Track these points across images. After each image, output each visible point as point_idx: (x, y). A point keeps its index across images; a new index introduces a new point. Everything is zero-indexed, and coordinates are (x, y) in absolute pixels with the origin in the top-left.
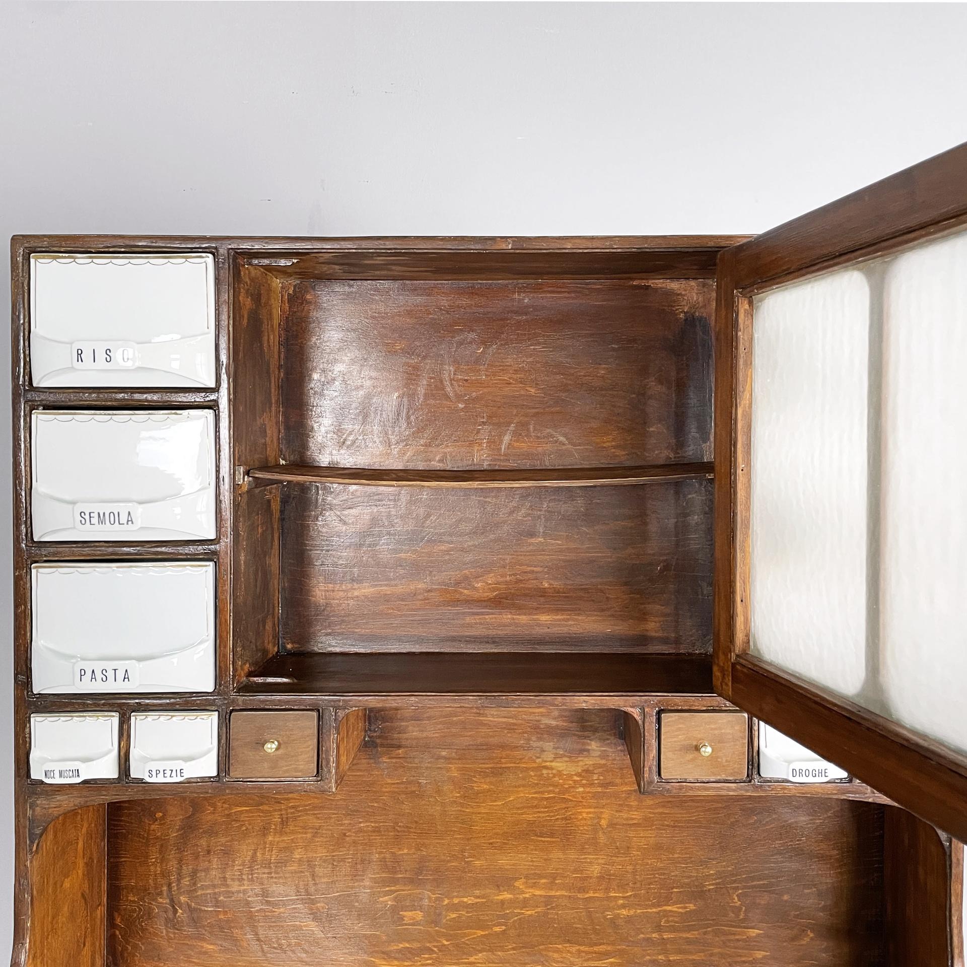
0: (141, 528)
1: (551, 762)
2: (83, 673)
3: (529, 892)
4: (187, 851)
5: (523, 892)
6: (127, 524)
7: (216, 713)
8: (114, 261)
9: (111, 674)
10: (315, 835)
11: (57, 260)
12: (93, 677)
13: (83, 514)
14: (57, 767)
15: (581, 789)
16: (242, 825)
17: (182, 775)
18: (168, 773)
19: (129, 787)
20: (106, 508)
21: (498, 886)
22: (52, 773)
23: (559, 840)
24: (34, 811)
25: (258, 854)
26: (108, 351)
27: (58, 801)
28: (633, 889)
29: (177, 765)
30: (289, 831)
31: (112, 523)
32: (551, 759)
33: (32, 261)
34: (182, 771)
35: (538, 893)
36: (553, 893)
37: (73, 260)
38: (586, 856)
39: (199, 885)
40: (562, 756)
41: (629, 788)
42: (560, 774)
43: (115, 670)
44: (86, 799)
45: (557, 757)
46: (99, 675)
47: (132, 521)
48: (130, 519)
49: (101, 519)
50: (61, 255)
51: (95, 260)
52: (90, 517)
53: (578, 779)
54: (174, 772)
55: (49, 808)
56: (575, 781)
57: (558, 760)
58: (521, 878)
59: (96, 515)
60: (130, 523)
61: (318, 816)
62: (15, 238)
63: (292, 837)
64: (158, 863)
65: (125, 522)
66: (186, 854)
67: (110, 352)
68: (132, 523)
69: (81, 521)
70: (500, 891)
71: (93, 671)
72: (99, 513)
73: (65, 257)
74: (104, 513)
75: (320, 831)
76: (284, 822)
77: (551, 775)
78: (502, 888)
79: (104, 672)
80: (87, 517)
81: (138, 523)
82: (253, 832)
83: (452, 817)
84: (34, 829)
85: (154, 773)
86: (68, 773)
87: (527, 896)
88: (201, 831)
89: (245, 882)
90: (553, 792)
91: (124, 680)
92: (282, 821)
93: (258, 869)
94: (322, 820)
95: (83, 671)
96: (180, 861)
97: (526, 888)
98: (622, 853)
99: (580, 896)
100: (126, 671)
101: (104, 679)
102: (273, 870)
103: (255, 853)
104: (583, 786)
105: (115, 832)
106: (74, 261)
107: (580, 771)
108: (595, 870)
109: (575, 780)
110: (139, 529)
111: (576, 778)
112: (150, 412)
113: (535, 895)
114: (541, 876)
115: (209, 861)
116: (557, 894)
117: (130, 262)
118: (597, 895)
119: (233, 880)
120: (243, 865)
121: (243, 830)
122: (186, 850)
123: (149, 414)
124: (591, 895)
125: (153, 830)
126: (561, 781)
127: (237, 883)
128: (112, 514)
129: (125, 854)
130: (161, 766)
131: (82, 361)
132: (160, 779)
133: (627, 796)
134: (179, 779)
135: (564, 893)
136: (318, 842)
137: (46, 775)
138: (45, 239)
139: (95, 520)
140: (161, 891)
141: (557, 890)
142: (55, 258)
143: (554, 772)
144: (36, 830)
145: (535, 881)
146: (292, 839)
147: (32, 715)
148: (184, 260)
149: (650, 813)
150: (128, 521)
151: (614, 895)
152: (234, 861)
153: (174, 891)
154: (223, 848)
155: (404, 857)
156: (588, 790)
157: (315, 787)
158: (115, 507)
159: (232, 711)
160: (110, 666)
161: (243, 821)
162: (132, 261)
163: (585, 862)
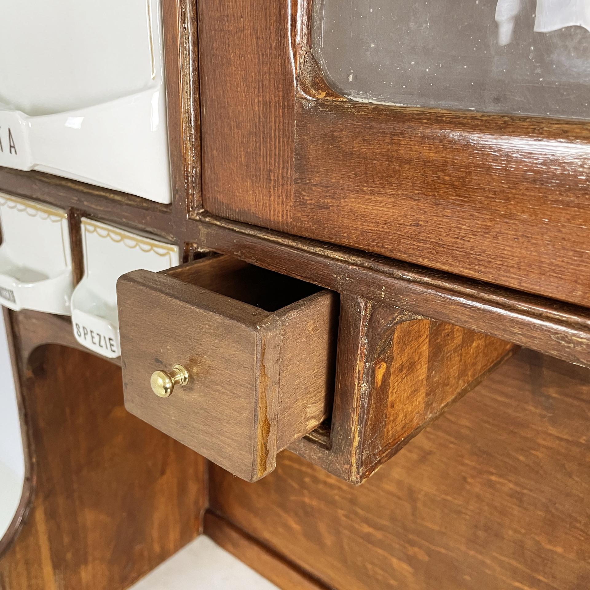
7: (176, 248)
17: (113, 348)
18: (96, 338)
34: (111, 342)
54: (102, 339)
85: (82, 331)
130: (87, 322)
132: (89, 344)
134: (110, 354)
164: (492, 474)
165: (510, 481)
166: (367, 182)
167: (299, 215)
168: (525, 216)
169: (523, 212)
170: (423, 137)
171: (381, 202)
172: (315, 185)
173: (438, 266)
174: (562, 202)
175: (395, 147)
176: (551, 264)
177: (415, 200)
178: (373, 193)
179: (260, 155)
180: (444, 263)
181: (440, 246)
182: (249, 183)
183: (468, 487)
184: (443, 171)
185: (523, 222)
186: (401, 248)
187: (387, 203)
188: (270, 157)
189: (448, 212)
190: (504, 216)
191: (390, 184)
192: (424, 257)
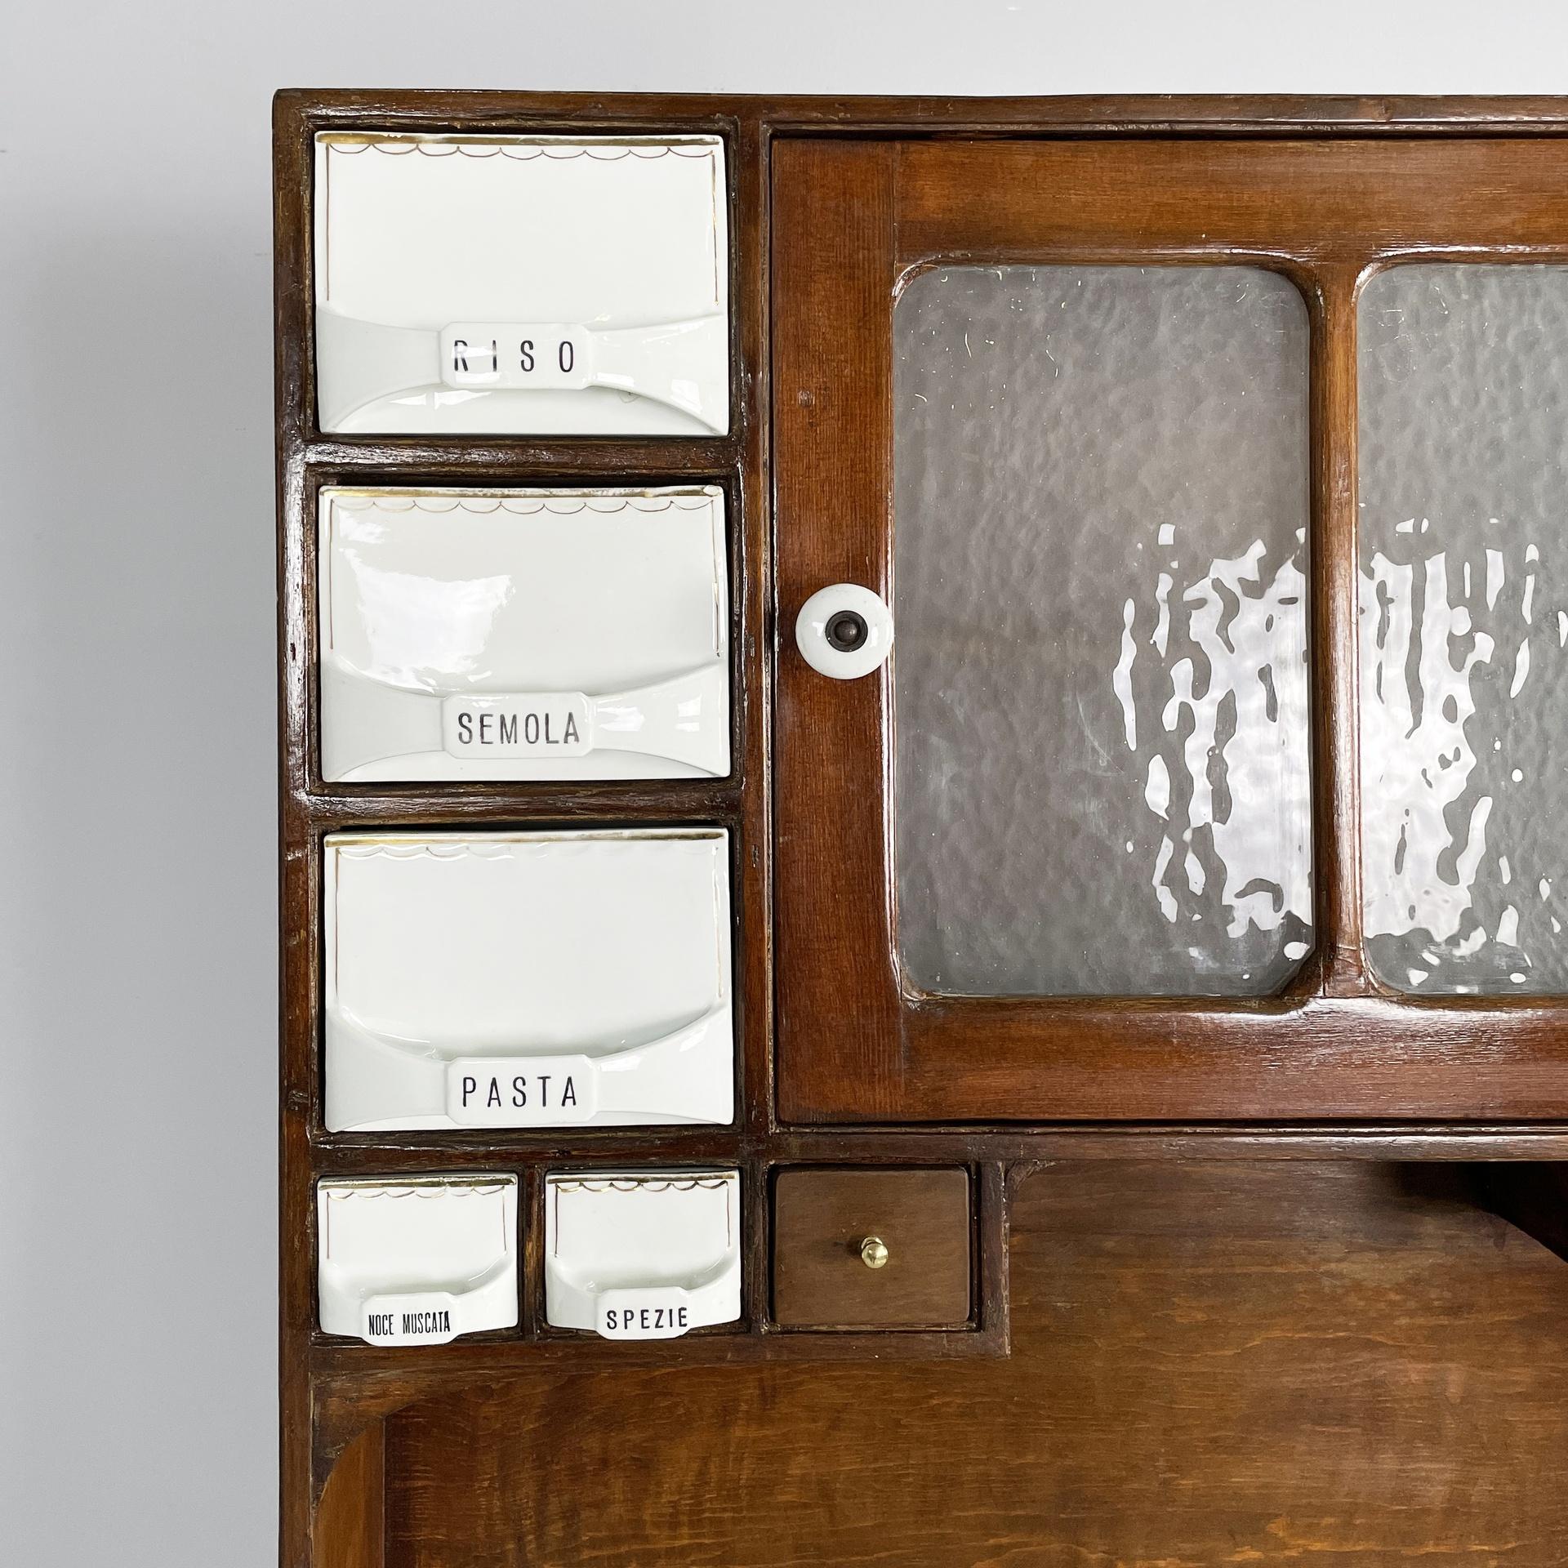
0: (595, 751)
1: (1340, 1260)
2: (469, 1087)
3: (1299, 1546)
4: (557, 1464)
5: (1285, 1547)
6: (566, 742)
7: (736, 1174)
8: (507, 149)
9: (533, 1089)
10: (834, 1425)
11: (377, 145)
12: (494, 1095)
13: (465, 720)
14: (397, 1307)
15: (1404, 1321)
16: (676, 1405)
17: (684, 1321)
18: (652, 1317)
19: (545, 1346)
20: (519, 706)
21: (1232, 1534)
22: (387, 1323)
23: (1358, 1430)
24: (324, 1406)
25: (712, 1468)
26: (527, 346)
27: (379, 1382)
28: (1519, 1535)
29: (670, 1298)
30: (778, 1416)
31: (532, 738)
32: (1338, 1256)
33: (320, 148)
34: (683, 1313)
35: (1317, 1546)
36: (1347, 1548)
37: (413, 146)
38: (1418, 1465)
39: (585, 1538)
40: (1362, 1249)
41: (1506, 1318)
42: (1357, 1287)
43: (544, 1079)
44: (444, 1377)
45: (1353, 1249)
46: (506, 1091)
47: (575, 734)
48: (571, 731)
49: (507, 730)
50: (385, 134)
51: (463, 147)
52: (482, 726)
53: (1398, 1298)
54: (666, 1315)
55: (359, 1399)
56: (1392, 1303)
57: (1354, 1257)
58: (1281, 1515)
59: (494, 722)
60: (571, 739)
61: (841, 1382)
62: (283, 94)
63: (785, 1430)
64: (495, 1489)
65: (561, 738)
66: (558, 1468)
67: (531, 347)
68: (577, 739)
69: (460, 735)
70: (1236, 1545)
71: (494, 1083)
72: (503, 718)
73: (395, 139)
74: (514, 717)
75: (844, 1416)
76: (768, 1396)
77: (1340, 1291)
78: (1238, 1538)
79: (519, 1083)
80: (475, 726)
81: (590, 737)
82: (702, 1419)
83: (1130, 1382)
84: (325, 1447)
85: (620, 1319)
86: (423, 1321)
87: (1294, 1553)
88: (589, 1417)
89: (685, 1530)
90: (1346, 1328)
91: (563, 1104)
92: (763, 1394)
93: (711, 1500)
94: (849, 1391)
95: (469, 1084)
96: (543, 1486)
97: (1292, 1535)
98: (1495, 1458)
99: (1406, 1551)
100: (570, 1080)
101: (519, 1101)
102: (744, 1504)
103: (706, 1464)
104: (1411, 1314)
105: (404, 1421)
106: (417, 148)
107: (1401, 1280)
108: (1436, 1494)
109: (1390, 1301)
110: (590, 753)
111: (1393, 1296)
112: (586, 490)
113: (1310, 1552)
114: (1322, 1511)
115: (606, 1485)
116: (1358, 1548)
117: (543, 153)
118: (1442, 1549)
119: (656, 1525)
120: (680, 1492)
121: (680, 1416)
122: (556, 1460)
123: (584, 495)
124: (1431, 1549)
125: (485, 1418)
126: (1362, 1303)
127: (666, 1532)
128: (532, 719)
129: (425, 1471)
130: (635, 1300)
131: (466, 368)
132: (634, 1332)
133: (1504, 1333)
134: (677, 1331)
135: (1373, 1546)
136: (841, 1440)
137: (371, 1325)
138: (353, 98)
139: (493, 733)
140: (503, 1553)
141: (1359, 1539)
142: (373, 141)
143: (1347, 1282)
144: (328, 1450)
145: (1310, 1520)
146: (784, 1434)
147: (320, 1184)
148: (665, 149)
149: (1553, 1370)
150: (567, 734)
151: (1479, 1547)
152: (659, 1484)
153: (530, 1552)
154: (636, 1456)
155: (1028, 1471)
156: (1421, 1321)
157: (968, 1346)
158: (539, 705)
159: (774, 1171)
160: (531, 1068)
161: (678, 1395)
162: (548, 149)
163: (1417, 1479)
164: (931, 1396)
165: (957, 1394)
166: (983, 1061)
167: (912, 1101)
168: (1118, 1065)
169: (1117, 1062)
170: (1030, 1020)
171: (998, 1075)
172: (927, 1072)
173: (1058, 1117)
174: (1142, 1052)
175: (1006, 1030)
176: (1143, 1095)
177: (1029, 1068)
178: (990, 1069)
179: (860, 1053)
180: (1063, 1114)
181: (1058, 1100)
182: (846, 1082)
183: (905, 1432)
184: (1051, 1043)
185: (1117, 1069)
186: (1023, 1110)
187: (1006, 1074)
188: (874, 1055)
189: (1059, 1073)
190: (1104, 1068)
191: (1005, 1059)
192: (1044, 1113)
